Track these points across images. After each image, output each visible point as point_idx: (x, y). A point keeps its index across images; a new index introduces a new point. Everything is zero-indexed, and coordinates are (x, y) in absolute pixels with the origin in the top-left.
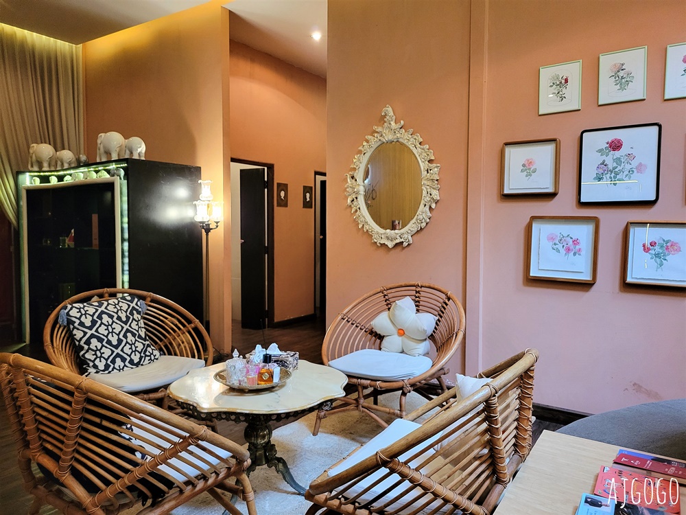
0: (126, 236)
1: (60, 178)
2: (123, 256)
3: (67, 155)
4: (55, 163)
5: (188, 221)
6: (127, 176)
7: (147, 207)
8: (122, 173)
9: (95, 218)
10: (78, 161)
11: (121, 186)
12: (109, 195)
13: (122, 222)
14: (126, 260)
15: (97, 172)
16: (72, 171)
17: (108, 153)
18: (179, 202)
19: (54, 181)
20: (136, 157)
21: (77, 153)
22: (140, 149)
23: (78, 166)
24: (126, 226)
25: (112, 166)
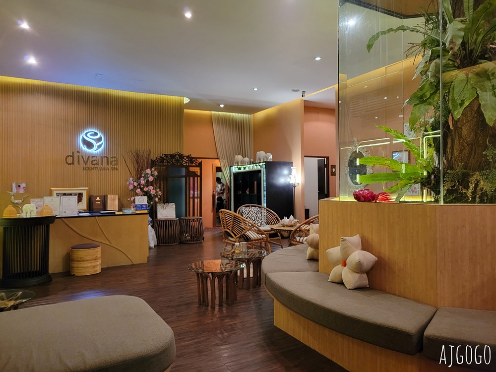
0: (265, 189)
1: (245, 168)
2: (264, 197)
3: (247, 159)
4: (243, 163)
5: (288, 183)
6: (265, 168)
7: (272, 178)
8: (264, 166)
9: (255, 182)
10: (251, 162)
11: (264, 171)
12: (260, 174)
13: (264, 184)
14: (265, 198)
15: (256, 166)
16: (248, 166)
17: (260, 159)
18: (284, 176)
19: (242, 170)
20: (268, 160)
21: (250, 159)
22: (270, 157)
23: (251, 164)
24: (265, 185)
25: (261, 164)
